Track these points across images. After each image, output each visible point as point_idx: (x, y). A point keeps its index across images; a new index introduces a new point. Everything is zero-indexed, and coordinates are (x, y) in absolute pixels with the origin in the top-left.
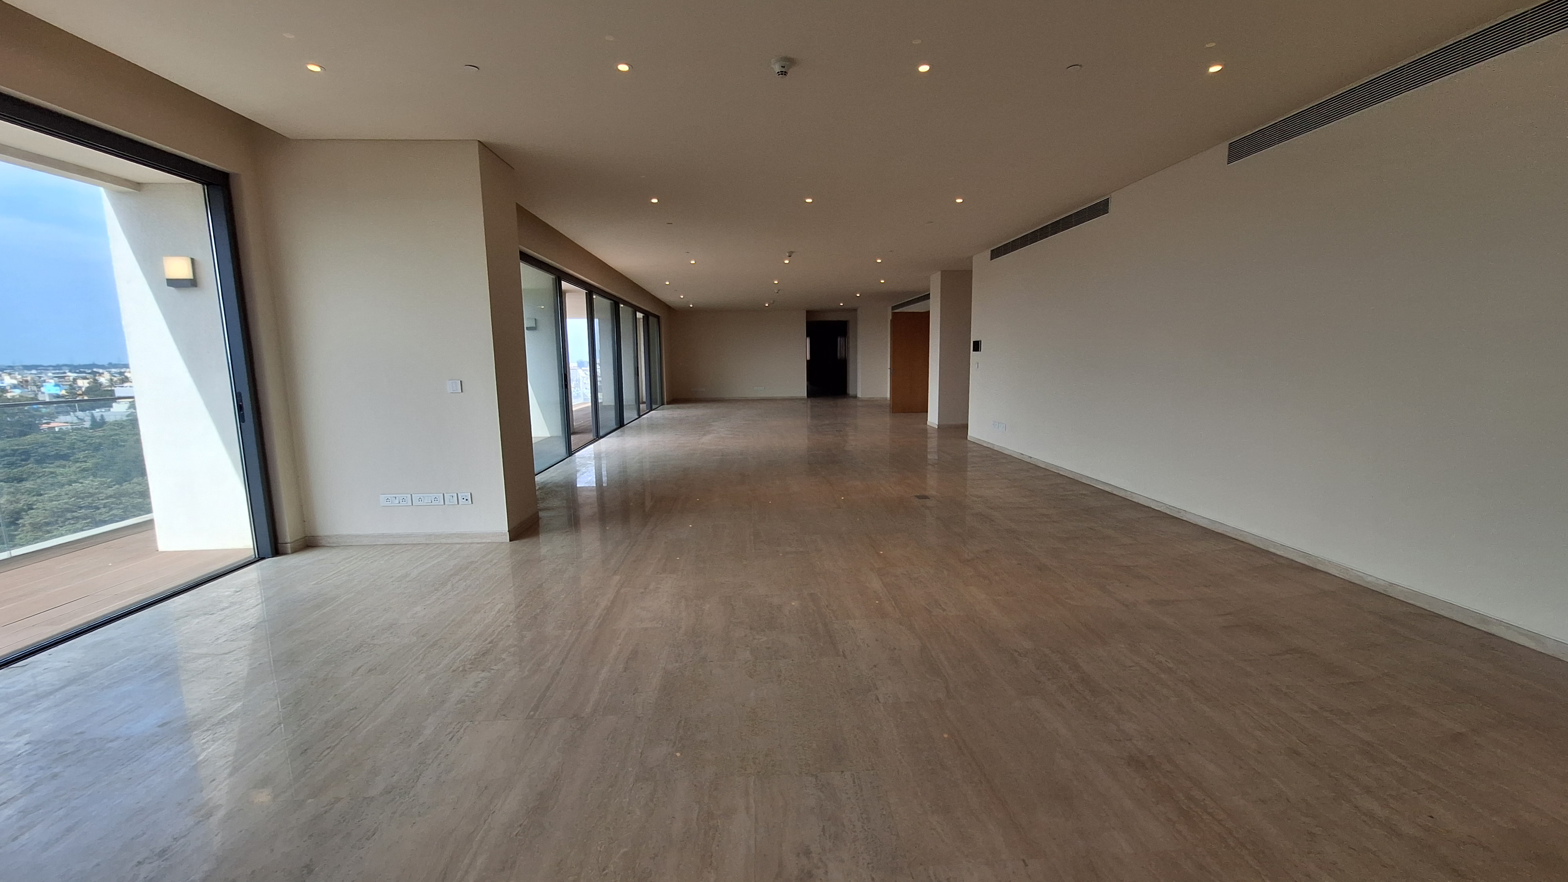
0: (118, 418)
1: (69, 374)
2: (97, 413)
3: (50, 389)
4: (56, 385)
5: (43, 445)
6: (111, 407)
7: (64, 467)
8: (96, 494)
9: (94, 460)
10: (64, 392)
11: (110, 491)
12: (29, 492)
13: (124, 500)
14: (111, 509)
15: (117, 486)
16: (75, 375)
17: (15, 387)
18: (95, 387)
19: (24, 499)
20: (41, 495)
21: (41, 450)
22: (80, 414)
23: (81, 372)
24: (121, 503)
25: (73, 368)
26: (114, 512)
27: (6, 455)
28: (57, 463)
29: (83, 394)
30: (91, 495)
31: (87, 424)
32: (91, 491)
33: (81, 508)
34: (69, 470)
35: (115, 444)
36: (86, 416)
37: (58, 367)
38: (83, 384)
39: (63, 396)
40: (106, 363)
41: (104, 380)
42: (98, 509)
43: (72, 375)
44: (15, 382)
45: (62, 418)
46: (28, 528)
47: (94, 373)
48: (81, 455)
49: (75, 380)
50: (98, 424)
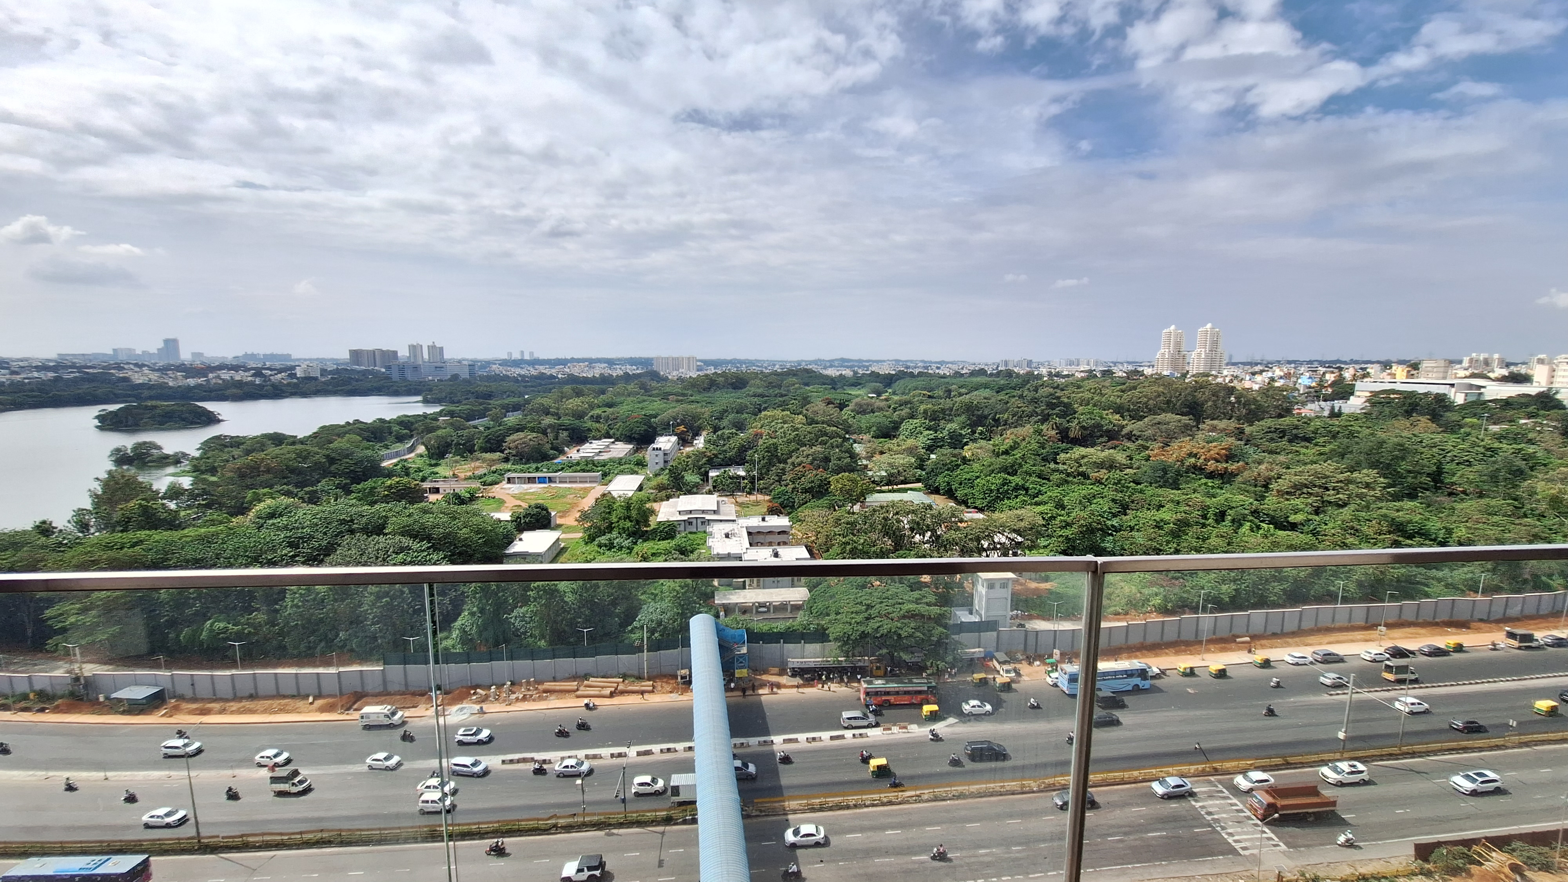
0: (1352, 410)
1: (1320, 368)
2: (1337, 404)
3: (1305, 381)
4: (1310, 378)
5: (1296, 427)
6: (1349, 399)
7: (1307, 448)
8: (1329, 477)
9: (1332, 446)
10: (1314, 384)
11: (1341, 477)
12: (1281, 464)
13: (1351, 487)
14: (1338, 494)
15: (1349, 473)
16: (1324, 369)
17: (1281, 378)
18: (1339, 382)
19: (1277, 469)
20: (1289, 468)
21: (1294, 432)
22: (1322, 403)
23: (1329, 367)
24: (1348, 490)
25: (1322, 363)
26: (1341, 496)
27: (1270, 432)
28: (1303, 444)
29: (1330, 386)
30: (1327, 477)
31: (1326, 413)
32: (1327, 473)
33: (1316, 486)
34: (1310, 452)
35: (1351, 435)
36: (1326, 406)
37: (1310, 362)
38: (1330, 378)
39: (1313, 388)
40: (1348, 359)
41: (1348, 375)
42: (1328, 490)
43: (1322, 370)
44: (1282, 374)
45: (1310, 406)
46: (1275, 492)
47: (1340, 369)
48: (1321, 440)
49: (1324, 373)
50: (1335, 414)
